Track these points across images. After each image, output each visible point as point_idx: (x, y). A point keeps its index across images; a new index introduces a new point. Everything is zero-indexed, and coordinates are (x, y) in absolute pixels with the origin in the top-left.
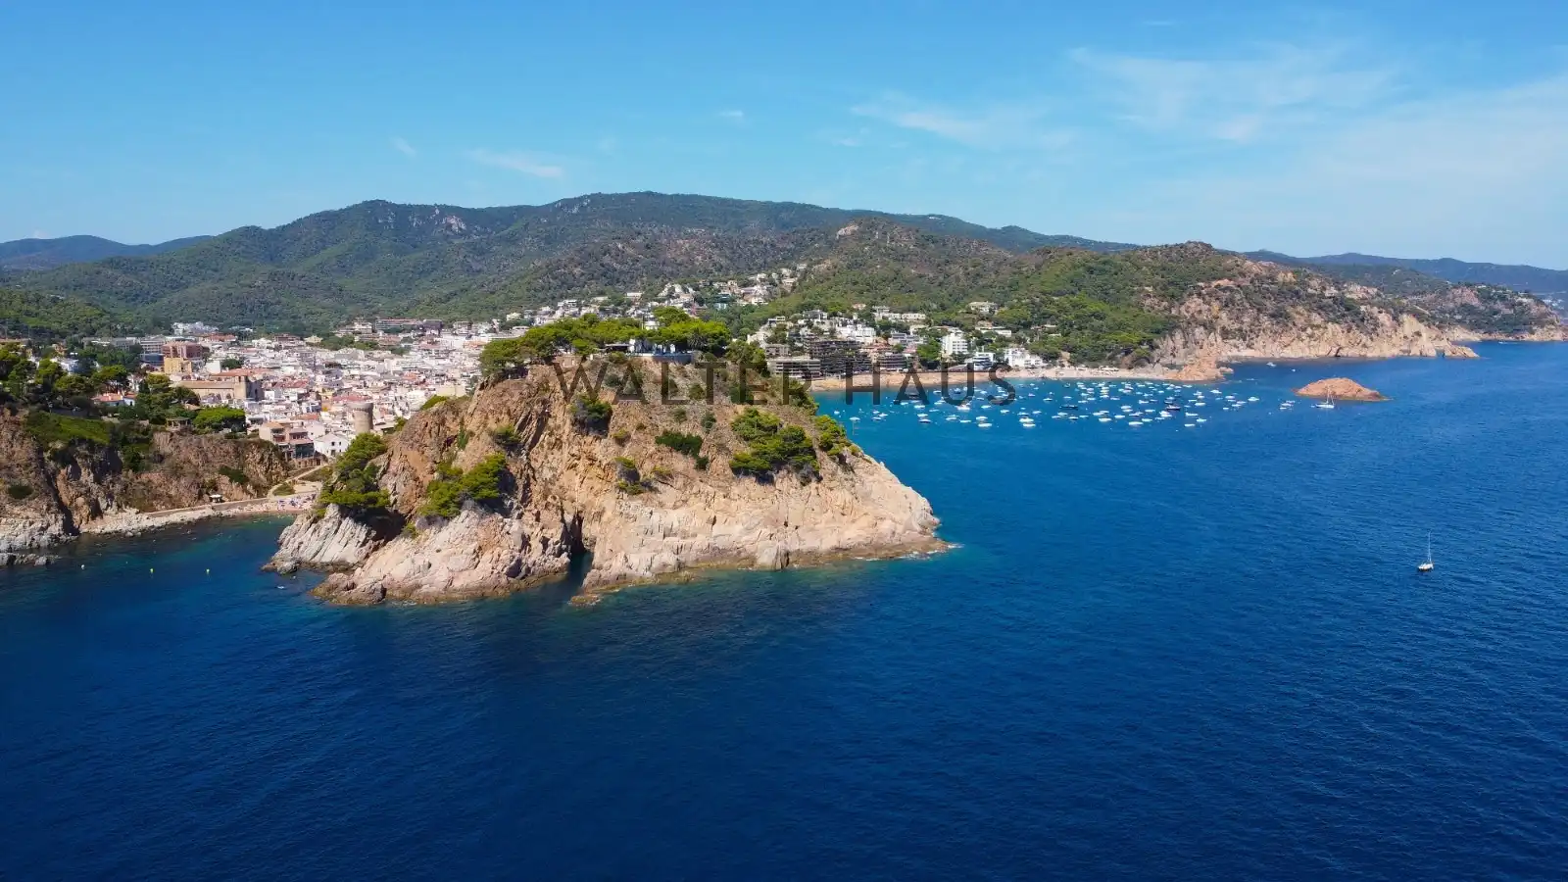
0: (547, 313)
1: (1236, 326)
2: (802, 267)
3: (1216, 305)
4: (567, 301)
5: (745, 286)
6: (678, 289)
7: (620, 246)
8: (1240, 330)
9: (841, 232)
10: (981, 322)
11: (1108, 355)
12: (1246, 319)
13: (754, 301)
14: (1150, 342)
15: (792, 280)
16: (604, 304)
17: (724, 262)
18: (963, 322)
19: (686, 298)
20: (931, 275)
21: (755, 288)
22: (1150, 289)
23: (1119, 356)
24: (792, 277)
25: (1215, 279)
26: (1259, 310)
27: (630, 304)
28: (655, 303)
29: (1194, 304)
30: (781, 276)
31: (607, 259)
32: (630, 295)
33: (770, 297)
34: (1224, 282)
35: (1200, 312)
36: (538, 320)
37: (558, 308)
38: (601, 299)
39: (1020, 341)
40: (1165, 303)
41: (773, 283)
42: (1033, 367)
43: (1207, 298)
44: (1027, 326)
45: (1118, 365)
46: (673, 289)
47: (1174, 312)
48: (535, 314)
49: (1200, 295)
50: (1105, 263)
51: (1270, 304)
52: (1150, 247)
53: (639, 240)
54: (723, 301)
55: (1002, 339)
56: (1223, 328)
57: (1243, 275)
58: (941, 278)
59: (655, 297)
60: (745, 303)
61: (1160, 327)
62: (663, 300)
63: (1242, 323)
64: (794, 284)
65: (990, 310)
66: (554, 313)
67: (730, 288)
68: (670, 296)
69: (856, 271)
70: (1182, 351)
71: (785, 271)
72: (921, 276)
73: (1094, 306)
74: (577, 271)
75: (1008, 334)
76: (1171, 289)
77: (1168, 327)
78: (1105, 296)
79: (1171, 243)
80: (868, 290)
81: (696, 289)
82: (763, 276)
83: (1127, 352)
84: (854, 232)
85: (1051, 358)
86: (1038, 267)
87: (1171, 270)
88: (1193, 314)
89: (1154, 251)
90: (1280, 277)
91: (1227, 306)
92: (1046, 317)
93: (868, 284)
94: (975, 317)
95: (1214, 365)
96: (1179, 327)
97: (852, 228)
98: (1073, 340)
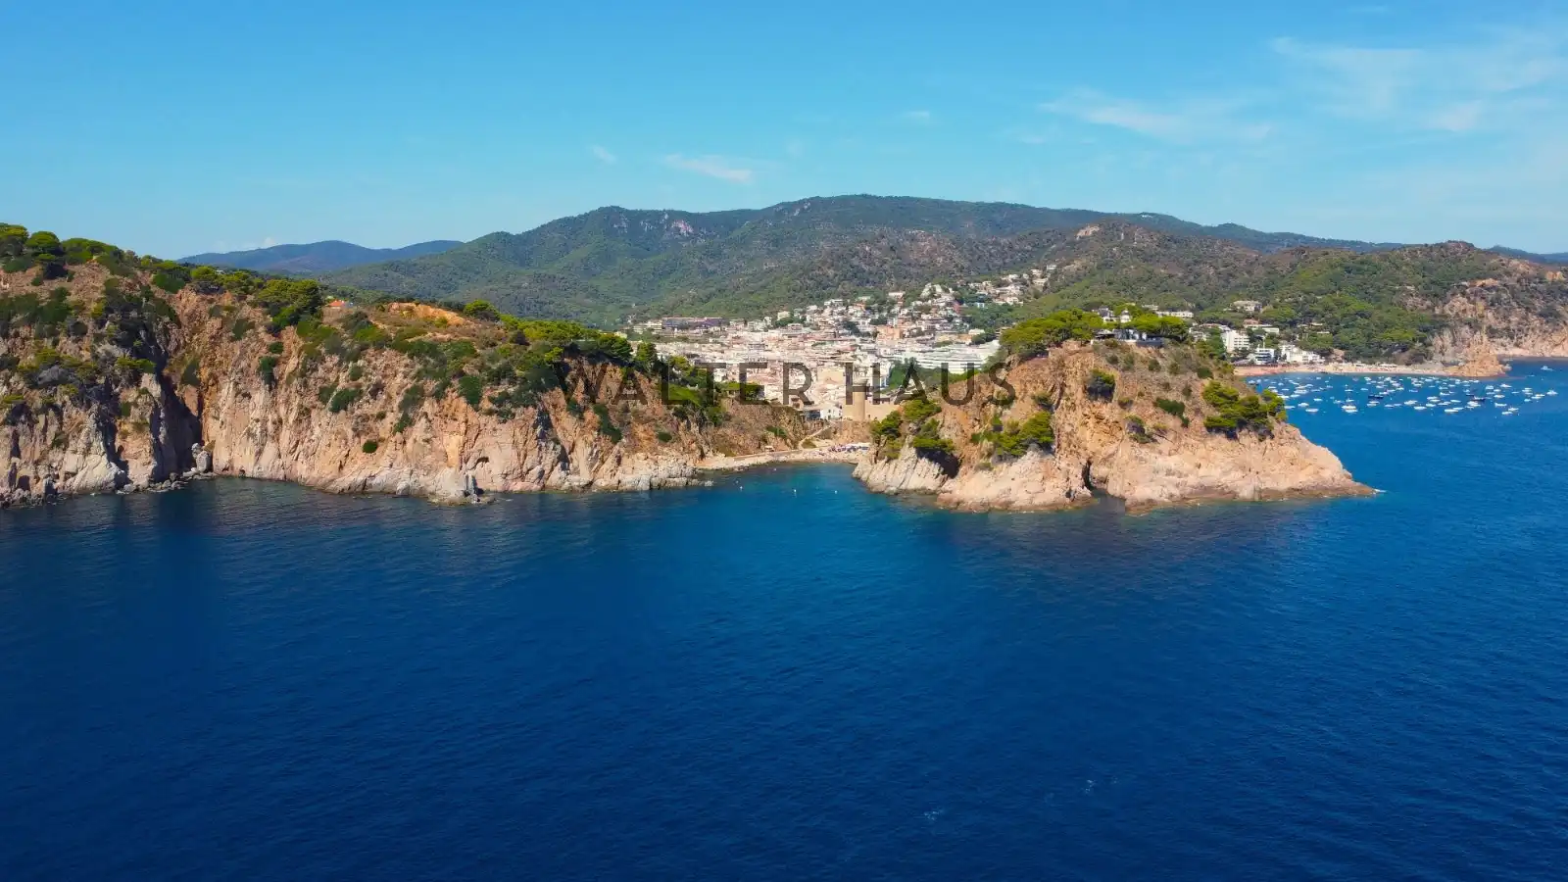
0: (815, 312)
1: (1504, 325)
2: (1052, 267)
3: (1481, 305)
4: (833, 301)
5: (999, 286)
6: (939, 289)
7: (867, 249)
8: (1508, 329)
9: (1081, 233)
10: (1246, 321)
11: (1384, 351)
12: (1514, 319)
13: (1010, 301)
14: (1422, 340)
15: (1044, 281)
16: (867, 303)
17: (966, 264)
18: (1230, 320)
19: (947, 298)
20: (1180, 275)
21: (1009, 288)
22: (1411, 288)
23: (1395, 353)
24: (1043, 278)
25: (1479, 278)
26: (1527, 309)
27: (893, 303)
28: (919, 303)
29: (1458, 303)
30: (1032, 277)
31: (855, 261)
32: (892, 295)
33: (1024, 296)
34: (1489, 282)
35: (1464, 311)
36: (808, 317)
37: (826, 307)
38: (865, 298)
39: (1290, 339)
40: (1428, 303)
41: (1024, 283)
42: (1312, 363)
43: (1472, 298)
44: (1293, 324)
45: (1395, 362)
46: (934, 289)
47: (1437, 311)
48: (804, 312)
49: (1463, 294)
50: (1362, 263)
51: (1538, 304)
52: (1409, 246)
53: (884, 243)
54: (981, 301)
55: (1272, 336)
56: (1490, 327)
57: (1508, 274)
58: (1192, 278)
59: (917, 297)
60: (1001, 303)
61: (1428, 325)
62: (927, 300)
63: (1510, 322)
64: (1046, 284)
65: (1256, 309)
66: (822, 311)
67: (986, 288)
68: (933, 295)
69: (1108, 272)
70: (1450, 350)
71: (1035, 271)
72: (1170, 276)
73: (1357, 305)
74: (831, 272)
75: (1276, 331)
76: (1434, 289)
77: (1439, 325)
78: (1366, 296)
79: (1431, 241)
80: (1125, 290)
81: (955, 289)
82: (1014, 276)
83: (1404, 350)
84: (1094, 233)
85: (1325, 354)
86: (1293, 266)
87: (1431, 271)
88: (1457, 314)
89: (1413, 250)
90: (1549, 276)
91: (1492, 305)
92: (1309, 316)
93: (1124, 284)
94: (1241, 315)
95: (1496, 361)
96: (1446, 326)
97: (1091, 230)
98: (1344, 336)
